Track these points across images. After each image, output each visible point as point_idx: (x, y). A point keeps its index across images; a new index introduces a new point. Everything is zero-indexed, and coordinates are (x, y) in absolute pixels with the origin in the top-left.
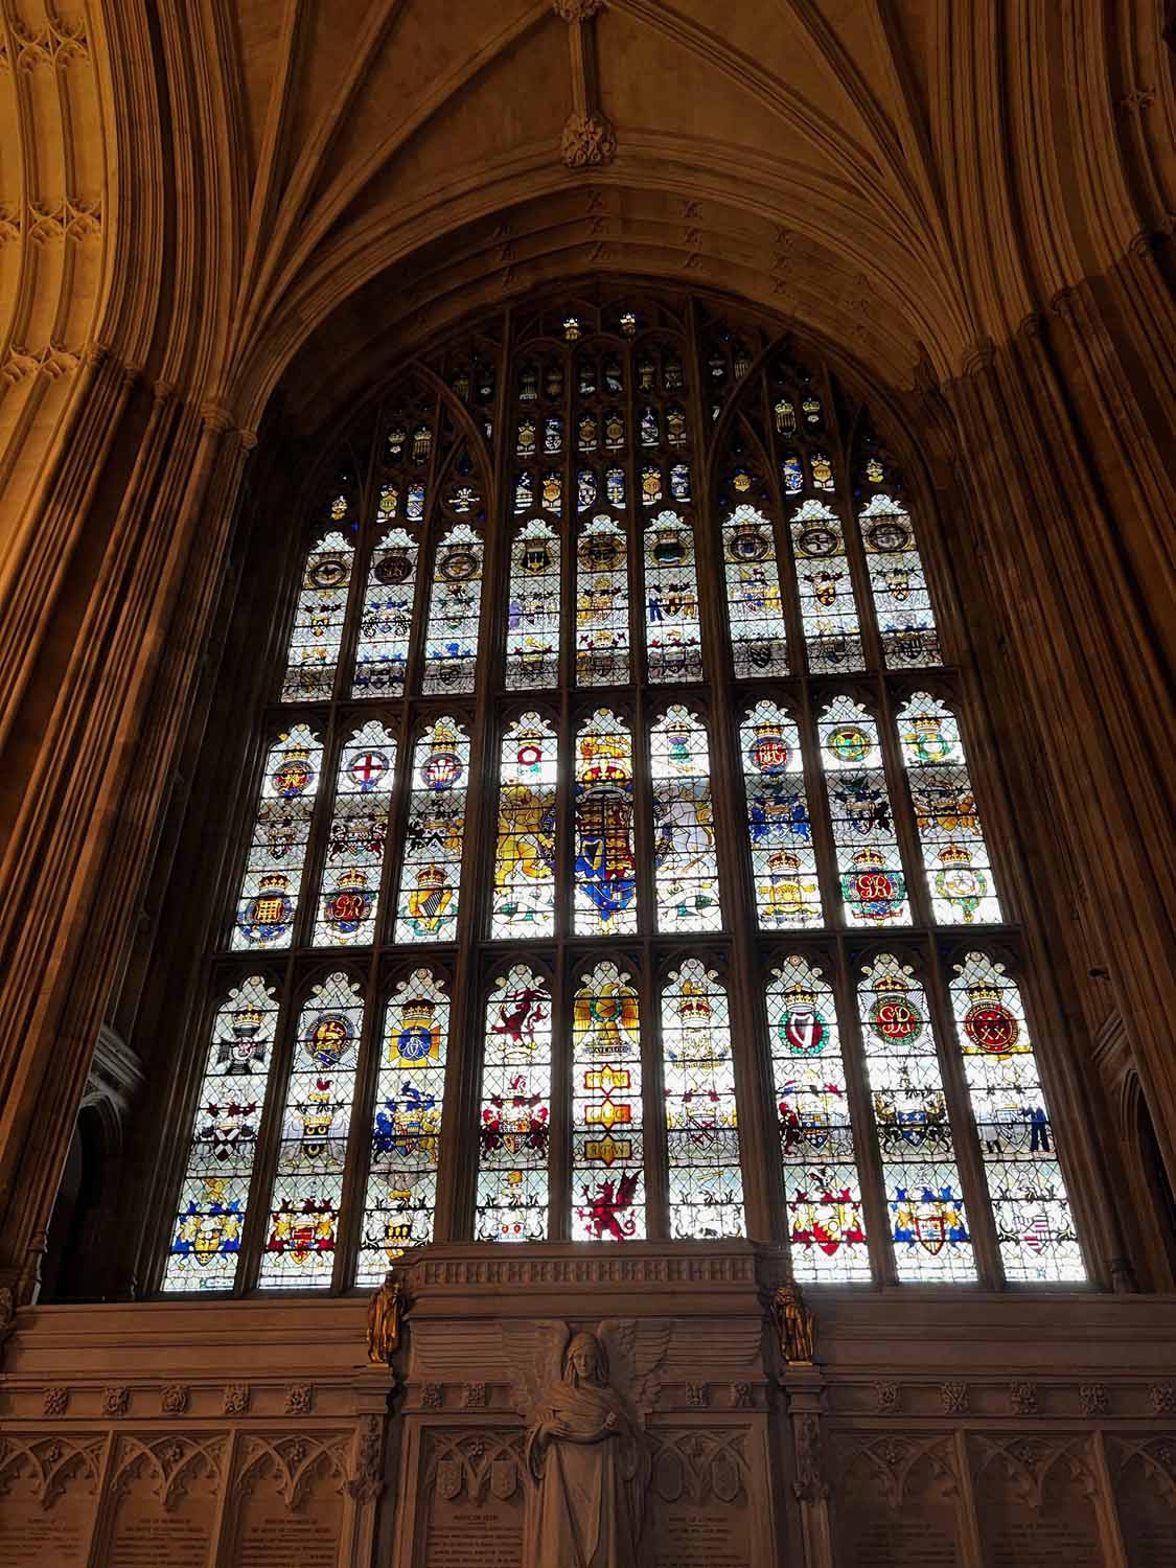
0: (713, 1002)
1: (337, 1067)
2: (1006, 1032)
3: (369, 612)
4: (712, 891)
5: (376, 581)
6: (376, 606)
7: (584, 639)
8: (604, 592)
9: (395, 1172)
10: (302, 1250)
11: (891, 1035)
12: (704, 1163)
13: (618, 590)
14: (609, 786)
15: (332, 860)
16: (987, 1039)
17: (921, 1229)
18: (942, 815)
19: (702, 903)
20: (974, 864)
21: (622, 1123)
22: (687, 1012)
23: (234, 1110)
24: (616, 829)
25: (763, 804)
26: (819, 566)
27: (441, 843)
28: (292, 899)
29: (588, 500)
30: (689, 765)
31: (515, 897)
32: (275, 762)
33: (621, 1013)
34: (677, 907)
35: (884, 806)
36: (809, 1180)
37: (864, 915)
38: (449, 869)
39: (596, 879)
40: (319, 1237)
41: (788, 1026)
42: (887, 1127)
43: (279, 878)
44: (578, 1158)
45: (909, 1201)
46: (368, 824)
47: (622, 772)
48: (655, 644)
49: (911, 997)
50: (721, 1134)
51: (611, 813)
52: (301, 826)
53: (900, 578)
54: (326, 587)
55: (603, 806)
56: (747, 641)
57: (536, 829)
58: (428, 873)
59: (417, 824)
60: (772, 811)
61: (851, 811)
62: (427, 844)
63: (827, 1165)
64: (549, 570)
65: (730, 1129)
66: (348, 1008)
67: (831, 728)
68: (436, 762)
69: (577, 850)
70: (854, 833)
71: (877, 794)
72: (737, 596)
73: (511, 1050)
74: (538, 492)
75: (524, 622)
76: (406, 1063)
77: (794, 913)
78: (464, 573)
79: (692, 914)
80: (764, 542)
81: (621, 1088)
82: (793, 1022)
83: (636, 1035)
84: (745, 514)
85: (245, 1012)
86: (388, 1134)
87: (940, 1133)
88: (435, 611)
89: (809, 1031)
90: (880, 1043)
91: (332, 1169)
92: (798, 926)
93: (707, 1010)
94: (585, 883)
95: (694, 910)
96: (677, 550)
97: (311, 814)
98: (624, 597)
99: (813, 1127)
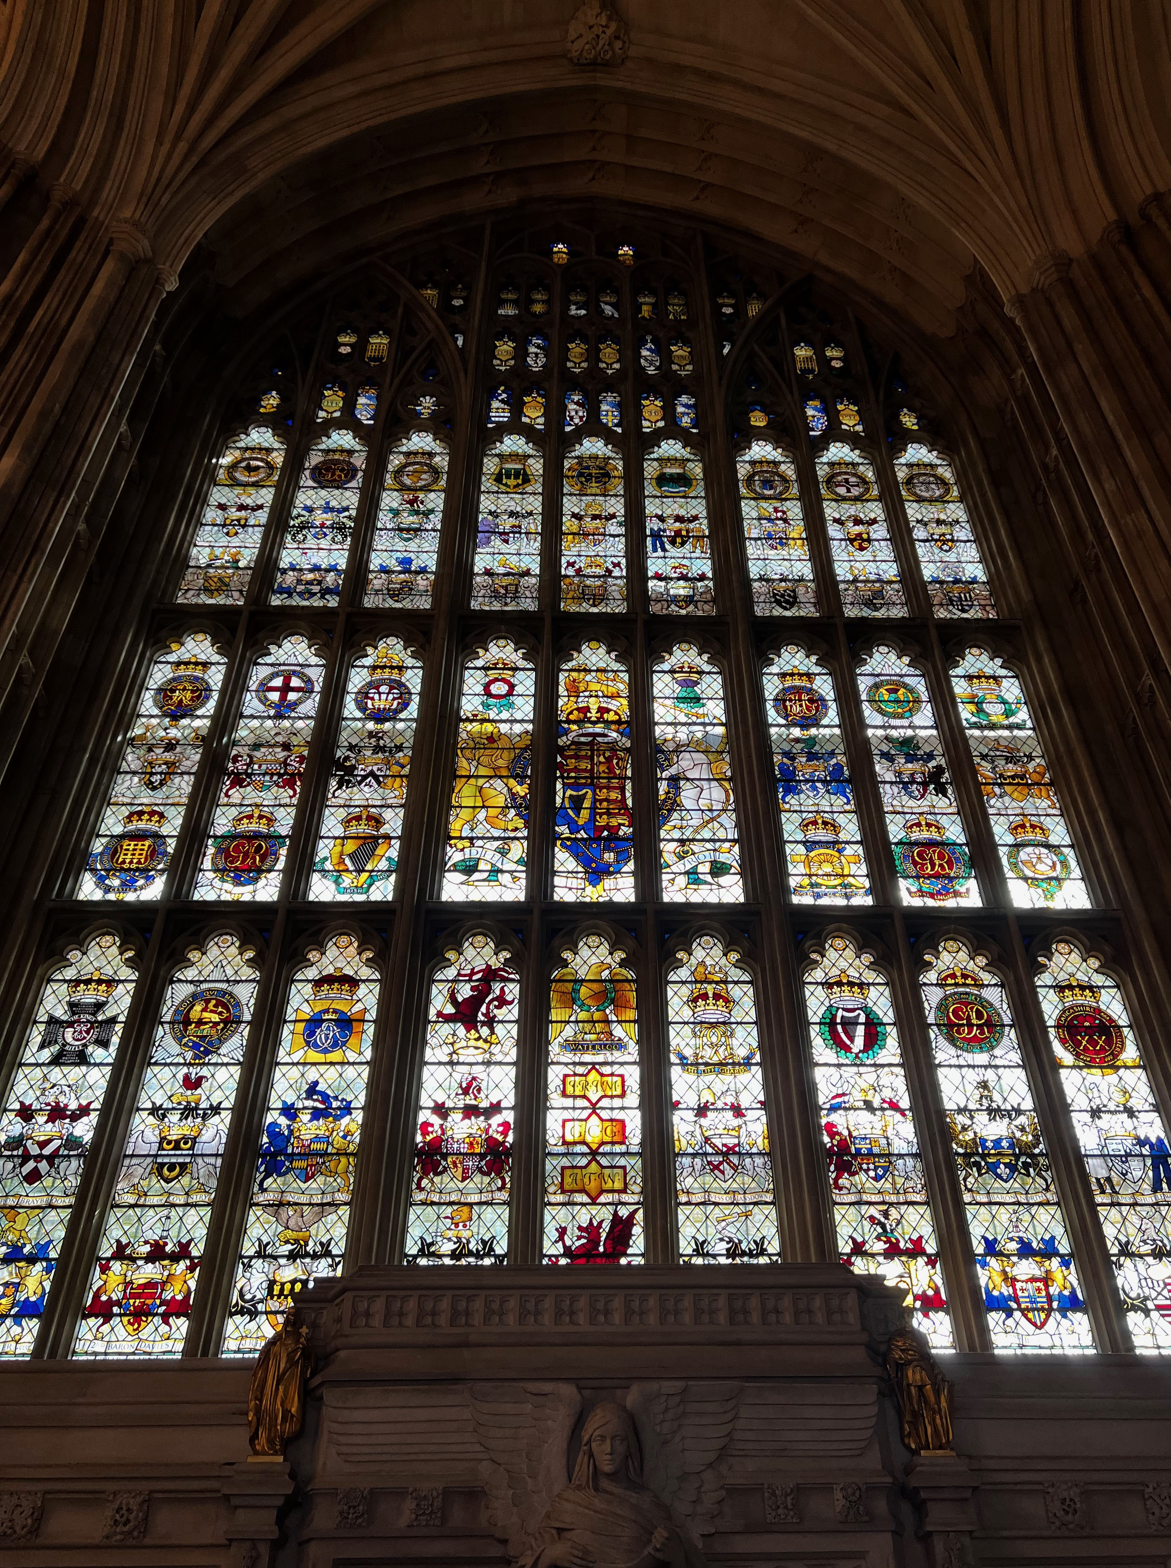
0: (736, 992)
1: (214, 1059)
2: (1109, 1042)
3: (299, 515)
4: (731, 855)
5: (310, 483)
6: (310, 510)
7: (571, 564)
8: (595, 517)
9: (289, 1204)
10: (139, 1315)
11: (964, 1039)
12: (725, 1199)
13: (613, 516)
14: (599, 729)
15: (227, 795)
16: (1086, 1049)
17: (1019, 1293)
18: (1010, 784)
19: (719, 869)
20: (1054, 840)
21: (613, 1143)
22: (701, 1002)
23: (57, 1113)
24: (609, 778)
25: (793, 759)
26: (850, 510)
27: (379, 783)
28: (169, 841)
29: (577, 421)
30: (701, 711)
31: (474, 853)
32: (159, 675)
33: (613, 1001)
34: (687, 873)
35: (939, 770)
36: (867, 1224)
37: (921, 893)
38: (388, 814)
39: (582, 834)
40: (167, 1295)
41: (832, 1024)
42: (966, 1156)
43: (152, 813)
44: (551, 1189)
45: (1001, 1254)
46: (281, 754)
47: (616, 713)
48: (658, 577)
49: (987, 993)
50: (748, 1161)
51: (602, 759)
52: (189, 751)
53: (943, 529)
54: (247, 485)
55: (592, 750)
56: (768, 580)
57: (504, 773)
58: (358, 818)
59: (347, 758)
60: (804, 768)
61: (900, 773)
62: (360, 783)
63: (891, 1204)
64: (529, 489)
65: (760, 1154)
66: (238, 982)
67: (870, 681)
68: (377, 688)
69: (558, 801)
70: (906, 798)
71: (930, 756)
72: (755, 534)
73: (463, 1043)
74: (517, 408)
75: (497, 542)
76: (314, 1056)
77: (835, 887)
78: (423, 483)
79: (706, 883)
80: (785, 480)
81: (612, 1097)
82: (838, 1020)
83: (633, 1029)
84: (761, 450)
85: (88, 982)
86: (283, 1152)
87: (1036, 1165)
88: (384, 519)
89: (860, 1030)
90: (952, 1051)
91: (196, 1198)
92: (841, 902)
93: (727, 1001)
94: (568, 839)
95: (708, 878)
96: (683, 480)
97: (204, 739)
98: (620, 524)
99: (870, 1154)
